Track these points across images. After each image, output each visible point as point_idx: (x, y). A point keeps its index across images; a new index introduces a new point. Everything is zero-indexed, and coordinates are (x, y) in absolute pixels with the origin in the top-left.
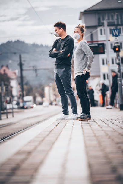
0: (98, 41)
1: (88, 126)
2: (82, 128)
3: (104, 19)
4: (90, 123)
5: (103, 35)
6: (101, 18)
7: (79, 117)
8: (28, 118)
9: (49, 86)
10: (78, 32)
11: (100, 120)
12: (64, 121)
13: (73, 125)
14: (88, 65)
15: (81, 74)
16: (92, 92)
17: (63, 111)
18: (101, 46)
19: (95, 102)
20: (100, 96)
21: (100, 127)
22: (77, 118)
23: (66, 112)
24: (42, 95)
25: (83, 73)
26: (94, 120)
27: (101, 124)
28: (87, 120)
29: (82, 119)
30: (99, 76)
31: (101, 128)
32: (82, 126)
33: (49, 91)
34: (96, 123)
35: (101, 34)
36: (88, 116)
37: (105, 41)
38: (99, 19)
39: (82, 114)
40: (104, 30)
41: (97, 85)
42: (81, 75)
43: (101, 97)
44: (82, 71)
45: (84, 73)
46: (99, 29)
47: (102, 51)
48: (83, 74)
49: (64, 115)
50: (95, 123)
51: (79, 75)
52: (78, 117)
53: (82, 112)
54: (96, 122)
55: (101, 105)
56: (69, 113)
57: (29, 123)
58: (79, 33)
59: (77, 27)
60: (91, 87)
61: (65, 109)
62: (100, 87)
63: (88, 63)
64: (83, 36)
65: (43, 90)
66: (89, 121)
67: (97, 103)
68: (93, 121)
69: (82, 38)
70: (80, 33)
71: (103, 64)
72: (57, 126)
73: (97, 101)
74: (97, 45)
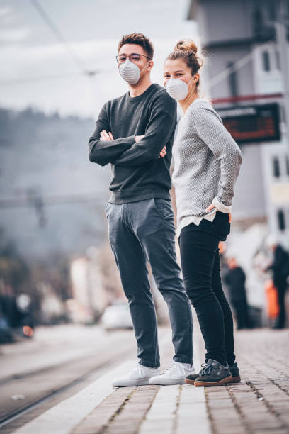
0: (254, 97)
1: (229, 408)
2: (210, 418)
3: (273, 17)
4: (238, 396)
5: (274, 72)
6: (265, 13)
7: (197, 372)
8: (17, 377)
9: (85, 256)
10: (178, 75)
11: (273, 381)
12: (144, 392)
13: (178, 405)
14: (224, 189)
15: (197, 222)
16: (238, 276)
17: (139, 357)
18: (266, 114)
19: (252, 313)
20: (268, 291)
21: (273, 412)
22: (191, 379)
23: (150, 357)
24: (65, 292)
25: (206, 217)
26: (249, 383)
27: (276, 401)
28: (226, 385)
29: (208, 379)
30: (263, 220)
31: (278, 415)
32: (209, 409)
33: (88, 275)
34: (259, 395)
35: (267, 67)
36: (227, 367)
37: (279, 95)
38: (257, 17)
39: (206, 361)
40: (277, 54)
41: (258, 252)
42: (197, 224)
43: (273, 295)
44: (200, 210)
45: (211, 218)
46: (257, 53)
47: (271, 132)
48: (204, 221)
49: (146, 368)
50: (253, 395)
51: (192, 224)
52: (192, 373)
53: (208, 356)
54: (260, 391)
55: (274, 321)
56: (161, 361)
57: (21, 397)
58: (183, 77)
59: (175, 57)
60: (234, 260)
61: (149, 346)
62: (267, 260)
63: (223, 182)
64: (198, 83)
65: (66, 272)
66: (233, 387)
67: (260, 316)
68: (248, 387)
69: (196, 91)
70: (188, 73)
71: (277, 173)
72: (119, 411)
73: (258, 310)
74: (251, 111)
